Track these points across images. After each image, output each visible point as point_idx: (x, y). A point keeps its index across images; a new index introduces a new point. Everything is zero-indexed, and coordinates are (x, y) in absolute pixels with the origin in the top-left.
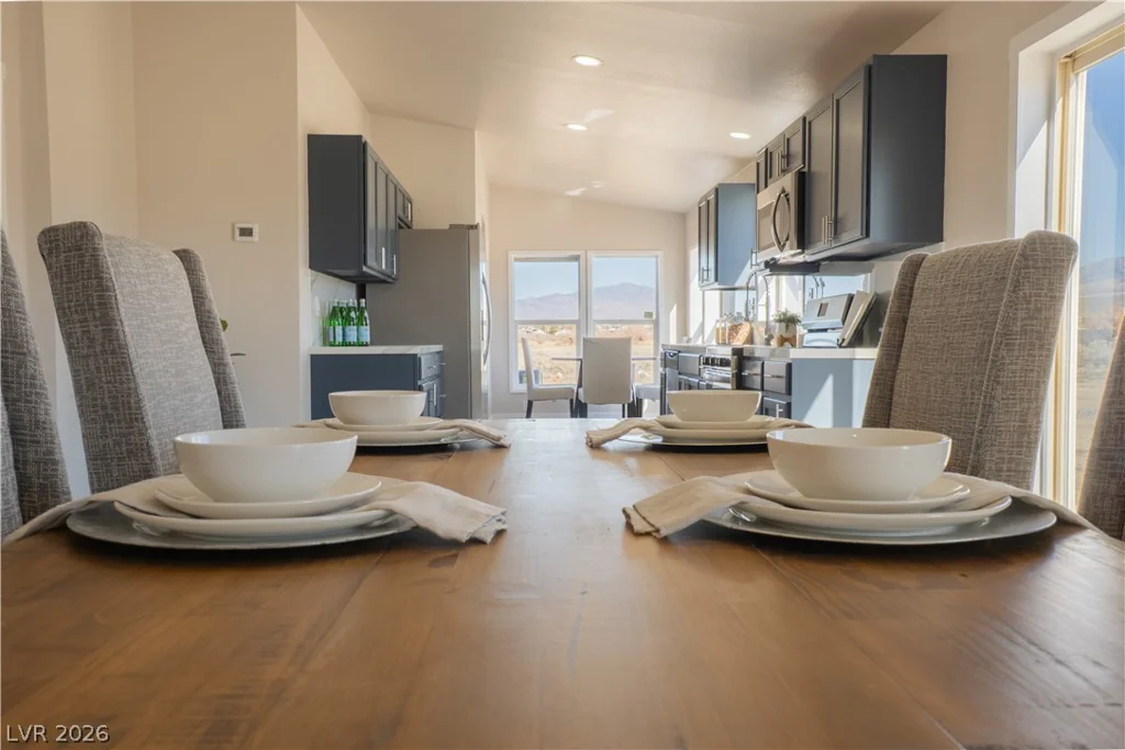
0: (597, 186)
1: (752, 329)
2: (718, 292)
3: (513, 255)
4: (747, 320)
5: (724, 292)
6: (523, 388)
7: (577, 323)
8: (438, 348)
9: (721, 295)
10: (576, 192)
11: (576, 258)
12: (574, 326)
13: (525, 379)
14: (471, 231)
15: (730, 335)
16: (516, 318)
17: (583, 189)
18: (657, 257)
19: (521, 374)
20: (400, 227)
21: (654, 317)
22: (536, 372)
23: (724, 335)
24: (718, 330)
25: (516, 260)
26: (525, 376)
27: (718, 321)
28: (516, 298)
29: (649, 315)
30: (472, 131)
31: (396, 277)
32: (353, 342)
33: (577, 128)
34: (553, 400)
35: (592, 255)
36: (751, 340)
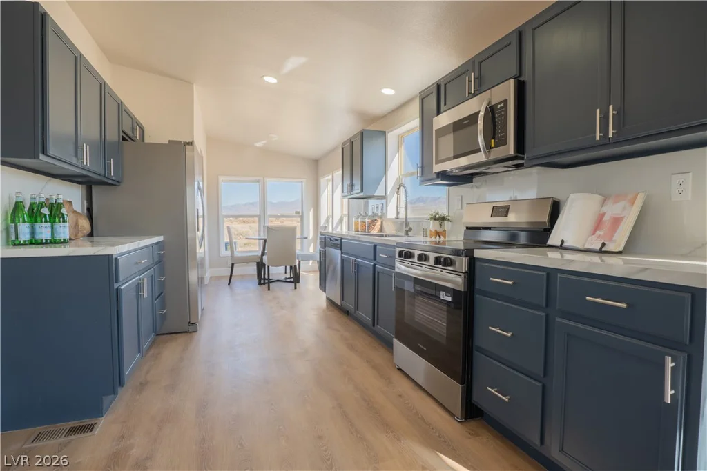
0: (275, 139)
1: (382, 223)
3: (221, 178)
4: (381, 217)
6: (228, 253)
7: (259, 217)
8: (160, 238)
10: (259, 144)
11: (258, 181)
12: (257, 219)
13: (229, 247)
14: (187, 146)
15: (369, 227)
16: (223, 214)
17: (265, 142)
18: (302, 182)
19: (226, 245)
20: (124, 139)
21: (301, 214)
22: (235, 243)
23: (362, 226)
25: (222, 181)
26: (230, 246)
28: (223, 205)
29: (297, 213)
30: (193, 84)
31: (119, 180)
32: (46, 240)
33: (270, 80)
34: (247, 263)
35: (267, 180)
36: (381, 230)
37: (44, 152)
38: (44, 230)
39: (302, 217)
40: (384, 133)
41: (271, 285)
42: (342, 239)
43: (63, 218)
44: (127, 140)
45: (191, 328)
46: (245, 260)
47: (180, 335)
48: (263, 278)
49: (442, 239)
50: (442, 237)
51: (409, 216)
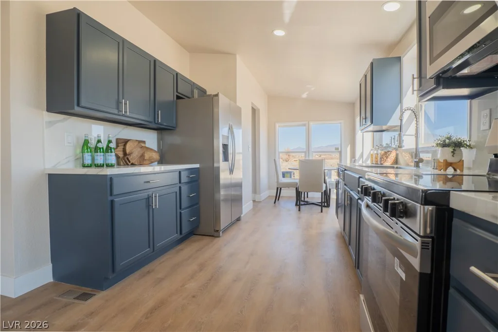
0: (313, 89)
1: (397, 155)
2: (371, 134)
3: (278, 125)
4: (396, 149)
5: (375, 133)
7: (305, 152)
9: (373, 134)
10: (304, 96)
11: (305, 125)
12: (304, 154)
14: (215, 97)
17: (307, 93)
18: (341, 123)
20: (179, 97)
21: (340, 150)
23: (376, 158)
24: (372, 155)
25: (278, 127)
27: (372, 150)
29: (337, 149)
30: (235, 55)
31: (175, 126)
32: (101, 164)
33: (279, 33)
34: (288, 187)
35: (311, 123)
36: (396, 161)
37: (78, 105)
38: (99, 158)
39: (340, 152)
40: (399, 59)
41: (301, 206)
42: (345, 170)
43: (111, 150)
44: (184, 99)
45: (216, 234)
46: (288, 185)
47: (207, 237)
48: (300, 201)
49: (458, 172)
50: (458, 170)
51: (420, 146)
